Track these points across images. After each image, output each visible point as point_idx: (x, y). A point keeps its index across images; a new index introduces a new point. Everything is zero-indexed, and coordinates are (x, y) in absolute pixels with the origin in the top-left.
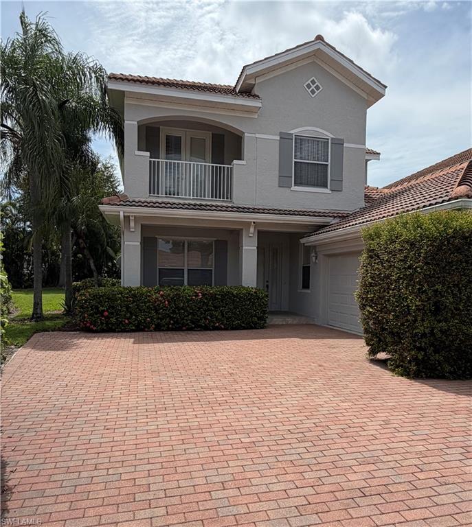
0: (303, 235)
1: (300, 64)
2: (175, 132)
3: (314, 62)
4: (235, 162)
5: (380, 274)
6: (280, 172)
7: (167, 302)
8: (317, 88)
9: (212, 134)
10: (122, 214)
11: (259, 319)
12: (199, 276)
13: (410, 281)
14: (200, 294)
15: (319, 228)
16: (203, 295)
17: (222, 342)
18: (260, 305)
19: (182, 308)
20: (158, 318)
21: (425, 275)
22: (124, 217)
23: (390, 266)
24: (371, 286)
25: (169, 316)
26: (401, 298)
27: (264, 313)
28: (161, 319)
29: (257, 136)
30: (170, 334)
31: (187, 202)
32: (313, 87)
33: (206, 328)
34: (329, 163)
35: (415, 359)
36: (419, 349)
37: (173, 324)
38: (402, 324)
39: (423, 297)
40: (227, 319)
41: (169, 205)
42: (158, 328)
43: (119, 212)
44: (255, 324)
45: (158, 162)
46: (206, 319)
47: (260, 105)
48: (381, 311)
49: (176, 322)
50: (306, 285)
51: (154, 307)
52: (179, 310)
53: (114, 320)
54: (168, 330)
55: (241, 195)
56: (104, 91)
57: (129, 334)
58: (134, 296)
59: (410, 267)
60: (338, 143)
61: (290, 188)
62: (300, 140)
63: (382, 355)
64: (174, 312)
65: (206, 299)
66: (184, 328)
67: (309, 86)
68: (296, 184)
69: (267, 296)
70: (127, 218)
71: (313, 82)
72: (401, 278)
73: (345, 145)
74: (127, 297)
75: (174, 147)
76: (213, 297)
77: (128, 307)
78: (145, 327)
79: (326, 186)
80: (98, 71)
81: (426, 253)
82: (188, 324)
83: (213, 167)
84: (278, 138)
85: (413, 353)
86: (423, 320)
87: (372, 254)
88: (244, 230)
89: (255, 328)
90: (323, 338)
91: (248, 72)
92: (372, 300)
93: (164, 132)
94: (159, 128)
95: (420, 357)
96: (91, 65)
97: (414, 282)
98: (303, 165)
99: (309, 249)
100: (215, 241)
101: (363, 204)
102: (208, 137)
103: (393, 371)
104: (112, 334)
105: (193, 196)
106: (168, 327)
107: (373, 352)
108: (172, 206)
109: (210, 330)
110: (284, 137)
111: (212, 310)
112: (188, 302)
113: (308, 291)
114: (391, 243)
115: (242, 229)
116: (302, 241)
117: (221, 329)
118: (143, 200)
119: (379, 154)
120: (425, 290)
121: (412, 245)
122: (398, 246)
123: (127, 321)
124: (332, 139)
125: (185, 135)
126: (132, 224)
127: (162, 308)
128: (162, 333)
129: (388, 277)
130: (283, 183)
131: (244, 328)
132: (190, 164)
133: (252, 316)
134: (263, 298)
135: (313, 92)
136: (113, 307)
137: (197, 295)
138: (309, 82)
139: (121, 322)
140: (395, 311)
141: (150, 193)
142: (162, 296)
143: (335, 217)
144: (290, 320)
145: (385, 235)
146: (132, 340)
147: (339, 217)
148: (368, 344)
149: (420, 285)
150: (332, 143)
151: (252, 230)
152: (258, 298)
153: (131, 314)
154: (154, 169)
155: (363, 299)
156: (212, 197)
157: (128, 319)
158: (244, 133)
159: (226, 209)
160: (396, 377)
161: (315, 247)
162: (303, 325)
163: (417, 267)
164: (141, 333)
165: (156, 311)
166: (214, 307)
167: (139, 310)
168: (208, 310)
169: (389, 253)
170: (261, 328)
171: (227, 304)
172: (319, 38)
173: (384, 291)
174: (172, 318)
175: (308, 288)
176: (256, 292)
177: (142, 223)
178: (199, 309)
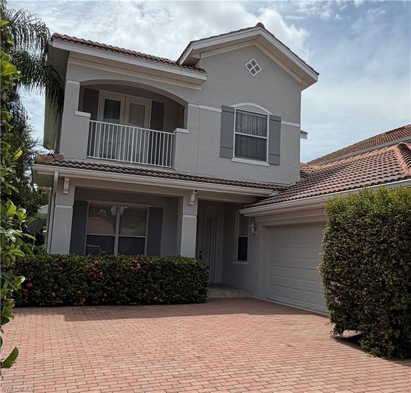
0: (242, 206)
2: (113, 96)
3: (254, 46)
4: (178, 130)
5: (349, 247)
6: (221, 143)
7: (101, 273)
8: (257, 68)
9: (153, 102)
10: (56, 175)
11: (201, 292)
12: (134, 245)
13: (385, 255)
14: (138, 264)
16: (142, 265)
17: (168, 318)
18: (201, 277)
19: (118, 280)
20: (91, 291)
22: (59, 177)
23: (360, 240)
24: (337, 259)
25: (103, 288)
26: (374, 273)
27: (206, 286)
28: (94, 292)
29: (201, 107)
30: (104, 309)
31: (127, 166)
32: (253, 67)
33: (143, 302)
34: (267, 138)
35: (392, 338)
36: (395, 327)
37: (106, 298)
38: (377, 301)
39: (400, 272)
40: (166, 292)
41: (109, 168)
42: (90, 302)
43: (54, 172)
44: (196, 298)
46: (143, 291)
47: (205, 78)
48: (351, 286)
49: (110, 296)
50: (243, 256)
51: (87, 277)
52: (114, 282)
53: (38, 292)
54: (101, 304)
55: (183, 163)
56: (47, 48)
57: (55, 309)
58: (65, 265)
59: (383, 242)
60: (276, 120)
61: (231, 158)
62: (241, 114)
64: (108, 284)
65: (145, 270)
66: (119, 302)
67: (249, 66)
68: (236, 156)
69: (208, 268)
70: (61, 179)
71: (254, 63)
72: (374, 253)
73: (282, 122)
74: (56, 267)
75: (113, 111)
76: (153, 268)
77: (56, 277)
78: (74, 301)
79: (265, 160)
80: (41, 30)
82: (123, 298)
83: (151, 132)
84: (220, 111)
85: (390, 331)
86: (400, 297)
87: (336, 227)
88: (184, 198)
89: (196, 302)
90: (272, 313)
91: (195, 47)
92: (339, 275)
93: (104, 95)
94: (99, 92)
95: (397, 336)
96: (33, 23)
97: (389, 257)
98: (243, 138)
99: (245, 220)
100: (150, 208)
101: (298, 178)
102: (147, 104)
103: (366, 350)
104: (35, 309)
105: (133, 161)
106: (101, 301)
107: (339, 329)
109: (148, 304)
110: (227, 111)
111: (150, 282)
112: (125, 273)
113: (246, 263)
115: (183, 197)
116: (242, 211)
117: (160, 303)
118: (79, 161)
119: (306, 133)
120: (402, 266)
123: (54, 294)
124: (270, 115)
125: (126, 101)
126: (66, 186)
127: (95, 280)
128: (94, 308)
129: (357, 251)
130: (224, 153)
131: (184, 303)
132: (128, 128)
133: (192, 290)
134: (204, 269)
135: (253, 72)
136: (39, 278)
137: (135, 266)
138: (249, 62)
139: (46, 295)
140: (368, 286)
141: (88, 155)
142: (97, 265)
143: (274, 189)
144: (228, 294)
146: (62, 317)
147: (278, 190)
148: (333, 321)
149: (395, 260)
150: (270, 120)
151: (193, 198)
152: (200, 269)
153: (60, 285)
154: (93, 127)
155: (328, 273)
157: (55, 291)
158: (187, 103)
159: (169, 176)
160: (373, 358)
161: (253, 218)
162: (241, 299)
164: (70, 308)
165: (89, 282)
166: (153, 278)
167: (70, 281)
168: (147, 282)
169: (358, 227)
170: (202, 302)
171: (167, 276)
172: (260, 25)
173: (354, 266)
174: (105, 291)
175: (245, 259)
176: (197, 263)
177: (77, 185)
178: (137, 280)
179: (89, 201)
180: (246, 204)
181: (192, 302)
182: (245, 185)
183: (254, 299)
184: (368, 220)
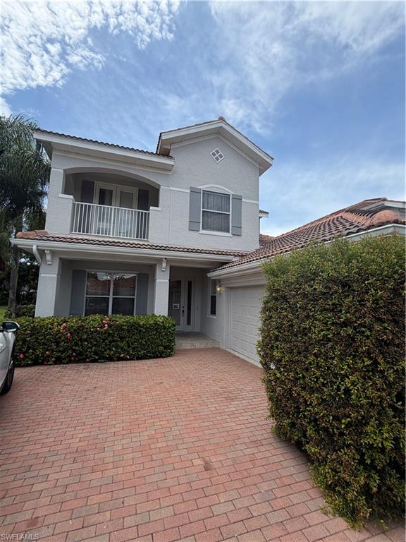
0: (209, 271)
1: (207, 138)
2: (106, 186)
4: (151, 208)
6: (190, 218)
7: (69, 334)
8: (221, 156)
9: (139, 190)
11: (166, 348)
14: (106, 325)
15: (222, 264)
16: (110, 326)
18: (166, 334)
19: (86, 340)
20: (59, 351)
25: (71, 348)
27: (171, 342)
28: (63, 352)
29: (171, 188)
32: (217, 155)
33: (110, 359)
34: (230, 213)
37: (75, 357)
40: (133, 349)
42: (58, 362)
43: (32, 246)
44: (161, 353)
46: (110, 349)
47: (173, 163)
49: (79, 354)
51: (55, 339)
52: (81, 342)
54: (70, 362)
55: (155, 237)
58: (33, 328)
60: (238, 199)
61: (199, 231)
62: (207, 194)
64: (76, 344)
65: (112, 330)
66: (88, 360)
67: (214, 154)
68: (203, 228)
70: (44, 252)
71: (217, 152)
73: (243, 200)
75: (105, 198)
76: (119, 328)
77: (24, 341)
78: (43, 361)
79: (229, 232)
82: (91, 356)
83: (139, 212)
84: (189, 191)
88: (158, 267)
89: (161, 357)
91: (164, 137)
93: (98, 185)
94: (94, 183)
98: (209, 214)
99: (216, 282)
100: (139, 275)
101: (258, 246)
102: (135, 191)
105: (113, 235)
106: (69, 360)
109: (115, 361)
110: (194, 191)
111: (118, 341)
112: (92, 333)
115: (156, 265)
116: (209, 275)
117: (127, 360)
118: (63, 236)
119: (267, 213)
123: (22, 356)
124: (233, 195)
125: (116, 189)
126: (48, 257)
127: (63, 341)
130: (193, 226)
131: (150, 358)
133: (158, 346)
134: (169, 327)
135: (217, 159)
137: (103, 326)
138: (214, 151)
141: (72, 231)
142: (64, 328)
143: (235, 256)
147: (240, 256)
150: (233, 198)
151: (164, 265)
152: (165, 328)
153: (28, 347)
156: (137, 237)
157: (24, 353)
158: (160, 186)
159: (141, 246)
161: (219, 280)
162: (208, 350)
165: (57, 343)
166: (120, 337)
167: (38, 343)
168: (114, 341)
170: (168, 357)
171: (133, 335)
172: (222, 119)
174: (74, 351)
175: (215, 314)
176: (163, 322)
177: (61, 257)
178: (104, 340)
179: (87, 270)
180: (213, 268)
181: (157, 357)
182: (209, 252)
184: (319, 287)
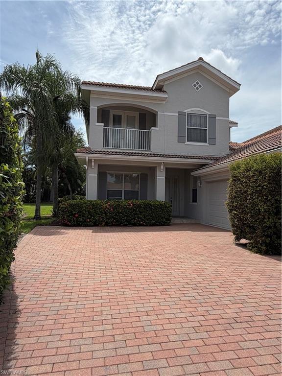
0: (192, 170)
1: (189, 74)
2: (118, 113)
3: (198, 72)
4: (152, 128)
5: (241, 190)
6: (178, 134)
7: (112, 209)
8: (200, 86)
9: (140, 113)
10: (87, 158)
11: (167, 220)
12: (131, 195)
13: (260, 194)
15: (202, 166)
16: (133, 205)
17: (145, 233)
18: (167, 211)
19: (121, 213)
20: (107, 219)
21: (269, 190)
22: (89, 160)
23: (247, 186)
24: (235, 198)
25: (113, 217)
26: (254, 205)
27: (170, 216)
28: (109, 219)
29: (165, 113)
30: (114, 228)
31: (124, 151)
32: (197, 86)
33: (135, 225)
34: (207, 128)
35: (264, 242)
36: (268, 236)
37: (115, 222)
38: (256, 221)
39: (269, 203)
40: (147, 219)
41: (114, 153)
42: (107, 225)
44: (164, 222)
45: (108, 129)
46: (135, 219)
47: (167, 96)
48: (242, 213)
49: (117, 221)
50: (195, 200)
51: (105, 211)
52: (119, 214)
53: (81, 219)
54: (113, 225)
55: (155, 147)
56: (79, 90)
57: (89, 228)
58: (93, 205)
59: (259, 186)
60: (213, 117)
61: (185, 142)
62: (190, 116)
63: (243, 241)
64: (116, 215)
65: (135, 207)
66: (122, 225)
67: (195, 86)
68: (188, 141)
69: (171, 206)
70: (90, 160)
71: (197, 83)
72: (254, 193)
73: (217, 118)
74: (89, 206)
75: (117, 121)
76: (139, 206)
77: (89, 212)
78: (99, 224)
79: (206, 142)
80: (76, 81)
81: (269, 177)
82: (124, 222)
83: (140, 131)
84: (177, 115)
85: (263, 238)
86: (269, 218)
87: (235, 179)
88: (158, 168)
89: (164, 225)
90: (206, 231)
91: (160, 78)
92: (236, 207)
93: (112, 113)
94: (109, 111)
95: (268, 241)
96: (72, 77)
97: (262, 195)
98: (192, 130)
99: (196, 179)
100: (141, 174)
101: (228, 152)
102: (137, 115)
103: (251, 250)
104: (80, 227)
105: (128, 148)
106: (112, 224)
107: (238, 238)
108: (116, 153)
109: (137, 226)
110: (181, 114)
111: (138, 214)
112: (124, 209)
113: (196, 204)
114: (247, 172)
115: (156, 167)
116: (192, 174)
117: (144, 226)
118: (99, 150)
119: (237, 123)
120: (270, 199)
121: (260, 172)
122: (251, 173)
123: (88, 220)
124: (209, 114)
125: (124, 115)
126: (93, 164)
127: (109, 213)
128: (109, 228)
129: (245, 192)
130: (181, 140)
131: (157, 225)
132: (127, 130)
133: (162, 218)
134: (169, 207)
135: (197, 89)
136: (81, 212)
137: (130, 205)
138: (195, 83)
139: (85, 220)
140: (251, 212)
141: (103, 146)
142: (109, 205)
143: (211, 160)
144: (185, 221)
145: (243, 167)
146: (92, 231)
147: (214, 159)
148: (234, 234)
149: (266, 196)
150: (209, 117)
151: (162, 167)
152: (166, 207)
153: (91, 216)
154: (106, 133)
155: (230, 206)
156: (139, 148)
157: (89, 219)
158: (157, 112)
159: (147, 155)
160: (253, 254)
161: (199, 177)
162: (192, 224)
163: (264, 186)
164: (96, 227)
165: (106, 214)
166: (140, 212)
167: (96, 213)
168: (136, 214)
169: (246, 178)
170: (168, 225)
171: (147, 211)
172: (201, 59)
173: (244, 201)
174: (115, 219)
175: (196, 202)
176: (164, 204)
177: (99, 163)
178: (131, 213)
179: (107, 172)
180: (194, 169)
181: (162, 225)
182: (193, 158)
183: (200, 224)
